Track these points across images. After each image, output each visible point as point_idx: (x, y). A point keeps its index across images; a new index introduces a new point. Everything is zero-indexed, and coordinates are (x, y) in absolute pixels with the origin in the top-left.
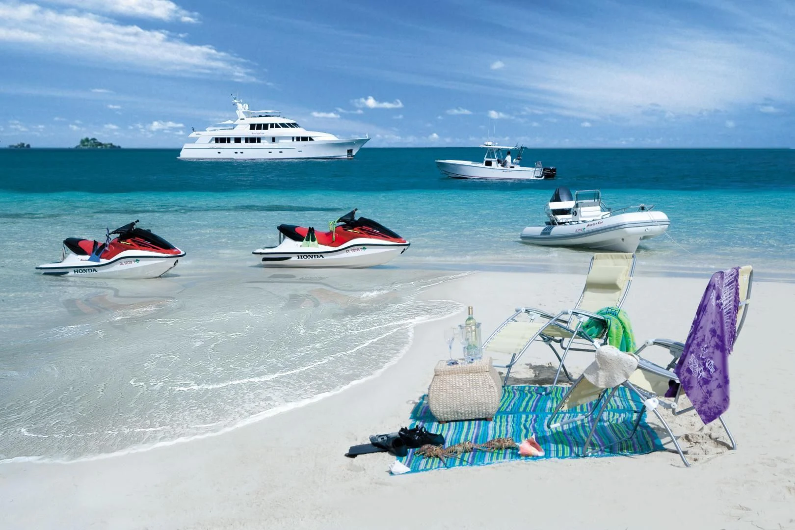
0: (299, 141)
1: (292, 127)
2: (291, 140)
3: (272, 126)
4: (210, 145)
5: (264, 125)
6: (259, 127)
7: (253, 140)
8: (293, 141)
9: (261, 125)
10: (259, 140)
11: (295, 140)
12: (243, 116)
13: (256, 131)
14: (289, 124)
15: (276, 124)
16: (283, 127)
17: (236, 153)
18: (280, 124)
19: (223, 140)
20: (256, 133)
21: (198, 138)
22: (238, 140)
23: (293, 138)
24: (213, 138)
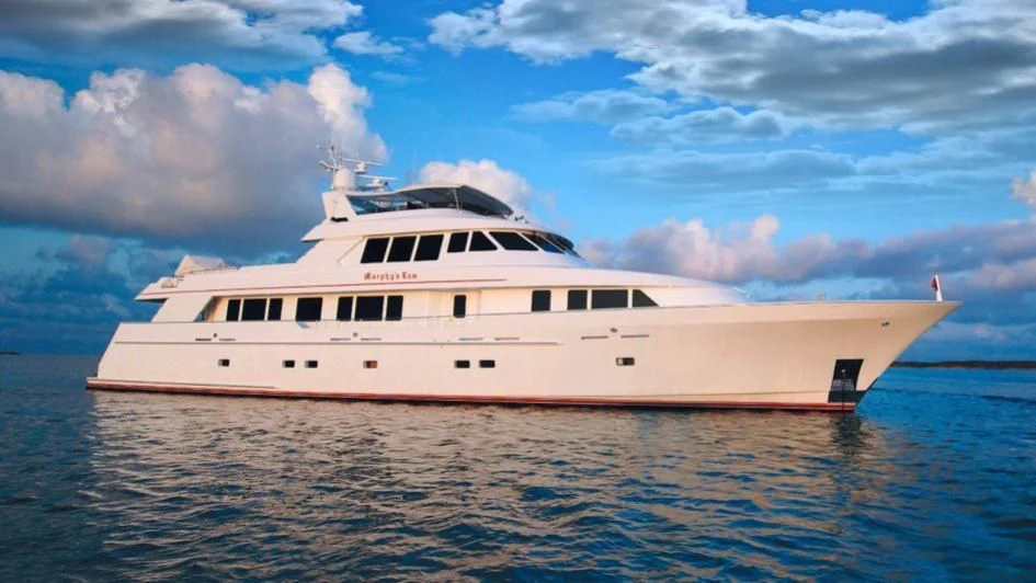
3: (458, 242)
4: (205, 329)
6: (402, 249)
7: (369, 308)
9: (409, 241)
10: (395, 308)
12: (347, 209)
13: (385, 267)
16: (508, 247)
19: (254, 309)
20: (386, 276)
22: (309, 310)
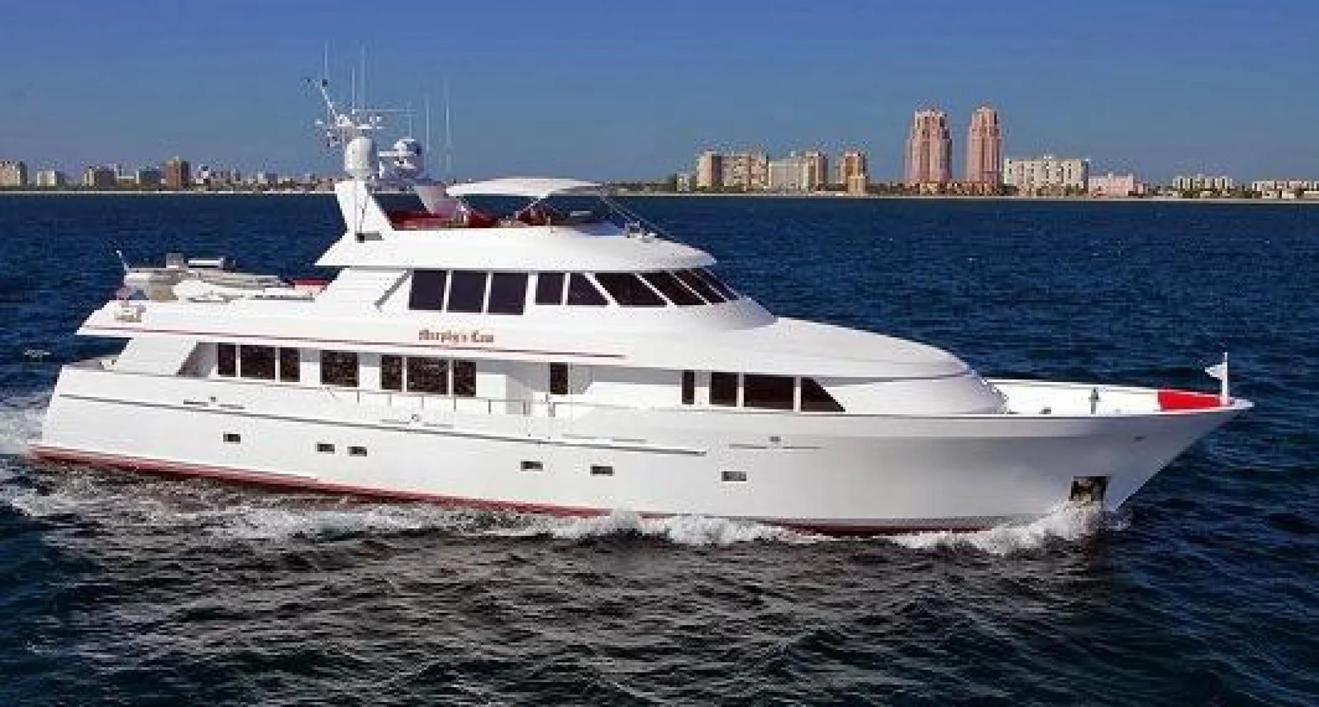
0: (732, 401)
1: (683, 299)
2: (677, 391)
5: (502, 278)
8: (688, 397)
11: (702, 393)
14: (660, 278)
15: (578, 279)
17: (324, 448)
18: (602, 277)
21: (128, 339)
23: (689, 380)
24: (201, 347)
